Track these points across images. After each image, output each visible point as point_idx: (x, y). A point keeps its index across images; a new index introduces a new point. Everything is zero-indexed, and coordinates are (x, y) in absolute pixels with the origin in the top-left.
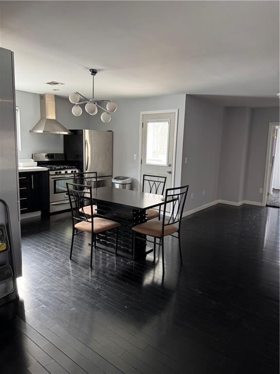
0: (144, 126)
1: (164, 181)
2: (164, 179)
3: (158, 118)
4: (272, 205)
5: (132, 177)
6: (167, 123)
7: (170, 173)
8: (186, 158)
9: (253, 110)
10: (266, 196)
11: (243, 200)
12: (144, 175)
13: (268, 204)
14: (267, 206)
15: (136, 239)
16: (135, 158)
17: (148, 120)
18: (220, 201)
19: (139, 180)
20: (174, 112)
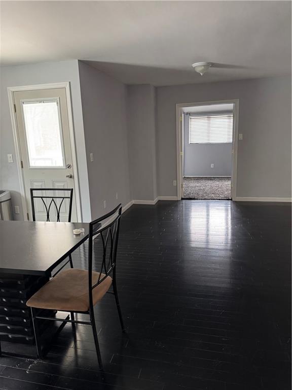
0: (18, 110)
1: (69, 196)
2: (70, 191)
3: (38, 97)
4: (187, 197)
5: (11, 190)
6: (55, 103)
7: (71, 177)
8: (91, 154)
9: (157, 89)
10: (181, 189)
11: (157, 197)
12: (32, 190)
13: (183, 197)
14: (182, 199)
15: (36, 320)
16: (10, 160)
17: (23, 100)
18: (134, 202)
19: (22, 193)
20: (63, 86)
